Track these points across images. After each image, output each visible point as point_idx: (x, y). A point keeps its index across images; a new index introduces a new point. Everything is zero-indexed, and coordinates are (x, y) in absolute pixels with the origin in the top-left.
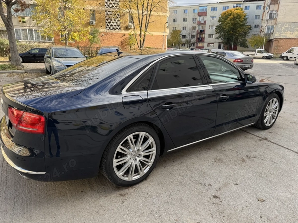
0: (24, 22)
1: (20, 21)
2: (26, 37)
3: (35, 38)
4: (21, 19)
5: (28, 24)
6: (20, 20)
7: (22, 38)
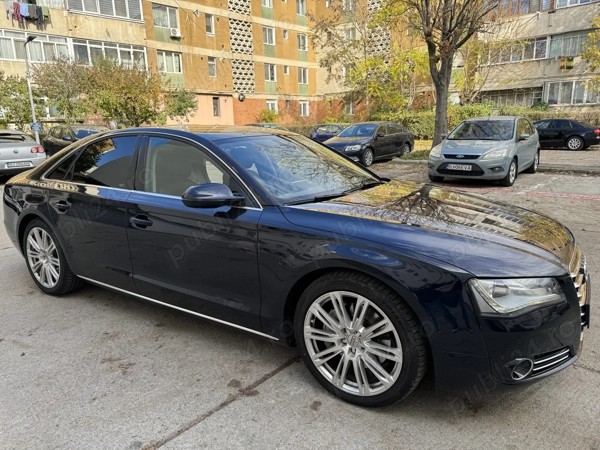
0: (570, 68)
1: (562, 67)
2: (567, 99)
3: (585, 99)
4: (565, 63)
5: (577, 72)
6: (562, 64)
7: (559, 99)
